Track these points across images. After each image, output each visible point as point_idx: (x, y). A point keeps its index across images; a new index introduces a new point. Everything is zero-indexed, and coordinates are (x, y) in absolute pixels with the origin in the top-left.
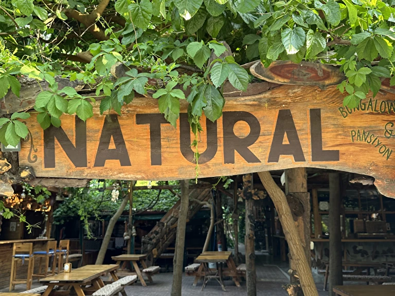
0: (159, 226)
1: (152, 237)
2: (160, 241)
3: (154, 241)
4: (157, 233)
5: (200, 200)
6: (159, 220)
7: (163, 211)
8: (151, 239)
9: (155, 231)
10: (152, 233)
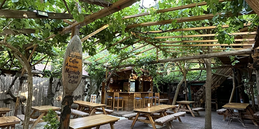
0: (202, 88)
1: (199, 93)
2: (204, 96)
3: (200, 95)
4: (202, 92)
5: (225, 75)
6: (202, 85)
7: (204, 81)
8: (198, 94)
9: (201, 91)
10: (199, 92)
